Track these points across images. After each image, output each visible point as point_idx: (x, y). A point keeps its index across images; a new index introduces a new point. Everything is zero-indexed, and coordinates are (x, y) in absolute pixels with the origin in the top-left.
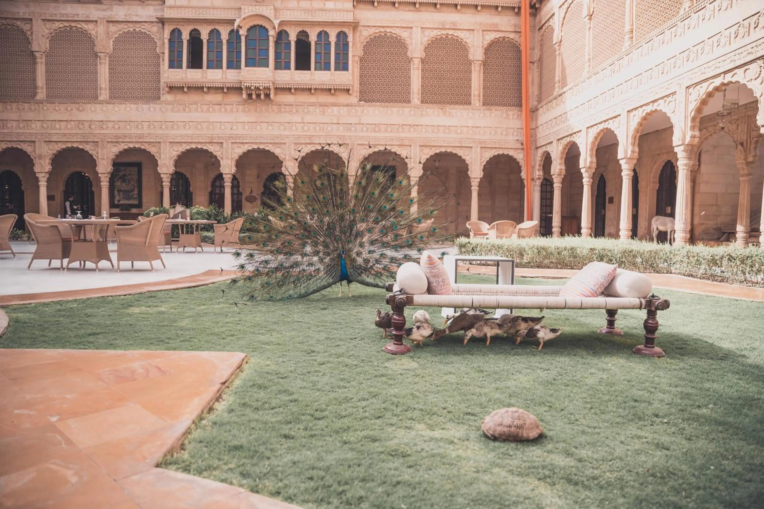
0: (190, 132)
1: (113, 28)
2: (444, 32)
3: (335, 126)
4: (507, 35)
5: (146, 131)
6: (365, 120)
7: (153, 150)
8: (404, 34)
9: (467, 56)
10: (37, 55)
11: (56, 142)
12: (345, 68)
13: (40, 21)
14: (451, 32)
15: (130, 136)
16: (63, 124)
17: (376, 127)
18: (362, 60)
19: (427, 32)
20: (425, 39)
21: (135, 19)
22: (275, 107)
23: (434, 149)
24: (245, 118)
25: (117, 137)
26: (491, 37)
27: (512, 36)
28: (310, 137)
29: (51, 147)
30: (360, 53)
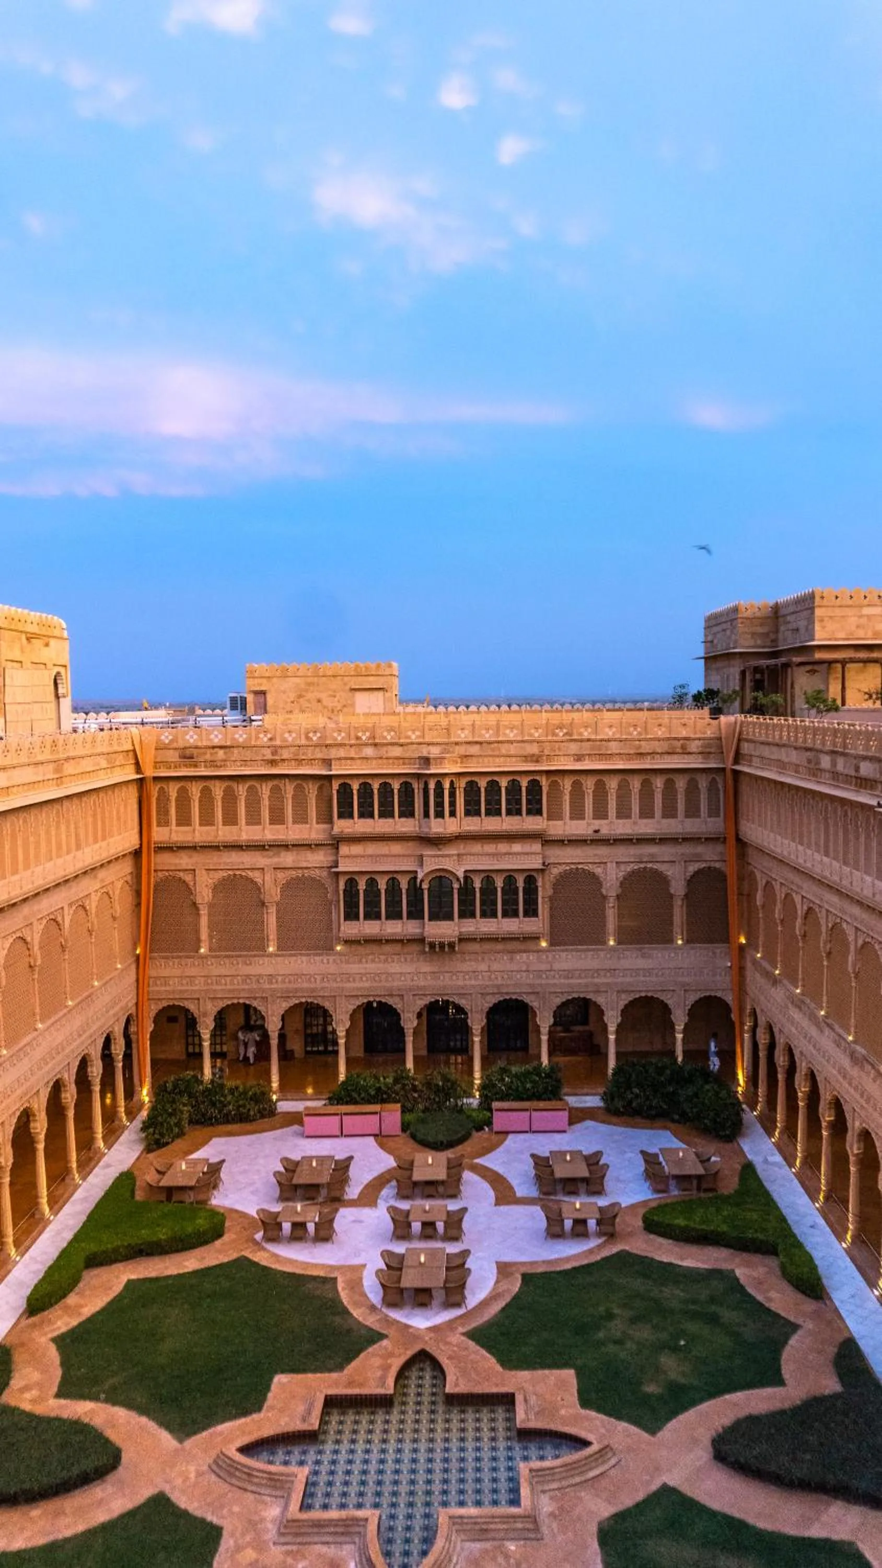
0: (367, 985)
1: (280, 875)
2: (642, 866)
3: (524, 974)
4: (713, 865)
5: (319, 985)
6: (557, 966)
7: (327, 1005)
8: (598, 871)
9: (668, 890)
10: (201, 907)
11: (221, 999)
12: (535, 914)
13: (204, 872)
14: (649, 865)
15: (302, 990)
16: (228, 979)
17: (569, 974)
18: (551, 899)
19: (623, 867)
20: (621, 874)
21: (304, 865)
22: (459, 956)
23: (632, 995)
24: (426, 968)
25: (288, 991)
26: (693, 868)
27: (717, 865)
28: (498, 986)
29: (216, 1004)
30: (550, 892)
